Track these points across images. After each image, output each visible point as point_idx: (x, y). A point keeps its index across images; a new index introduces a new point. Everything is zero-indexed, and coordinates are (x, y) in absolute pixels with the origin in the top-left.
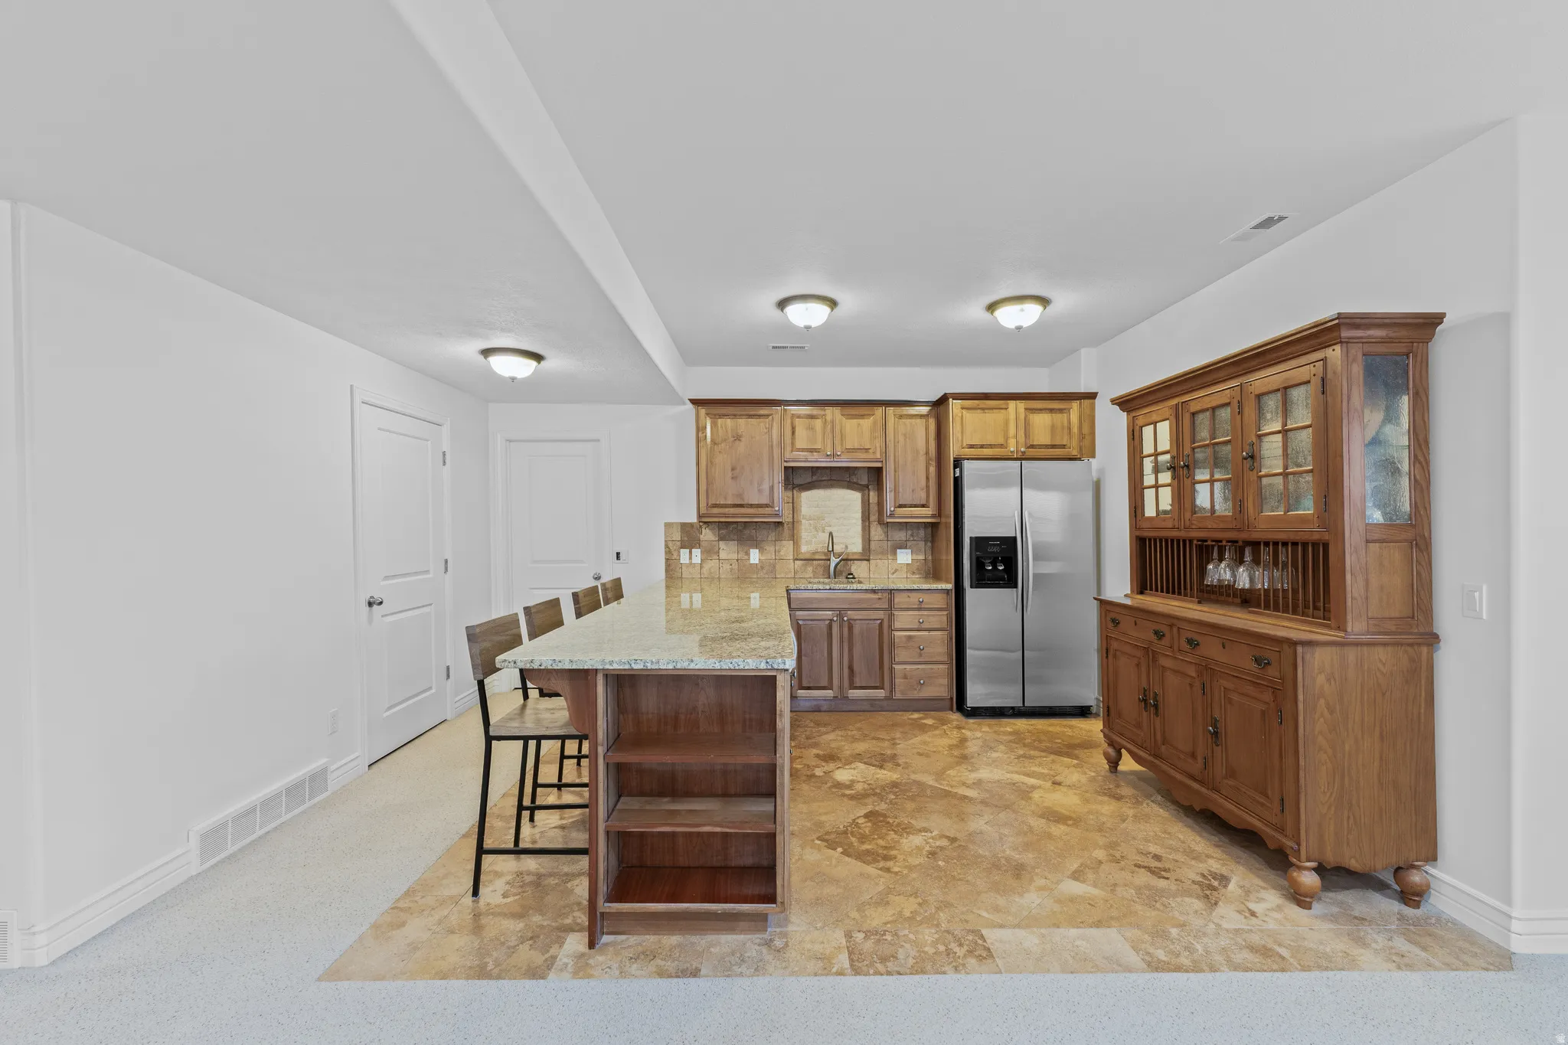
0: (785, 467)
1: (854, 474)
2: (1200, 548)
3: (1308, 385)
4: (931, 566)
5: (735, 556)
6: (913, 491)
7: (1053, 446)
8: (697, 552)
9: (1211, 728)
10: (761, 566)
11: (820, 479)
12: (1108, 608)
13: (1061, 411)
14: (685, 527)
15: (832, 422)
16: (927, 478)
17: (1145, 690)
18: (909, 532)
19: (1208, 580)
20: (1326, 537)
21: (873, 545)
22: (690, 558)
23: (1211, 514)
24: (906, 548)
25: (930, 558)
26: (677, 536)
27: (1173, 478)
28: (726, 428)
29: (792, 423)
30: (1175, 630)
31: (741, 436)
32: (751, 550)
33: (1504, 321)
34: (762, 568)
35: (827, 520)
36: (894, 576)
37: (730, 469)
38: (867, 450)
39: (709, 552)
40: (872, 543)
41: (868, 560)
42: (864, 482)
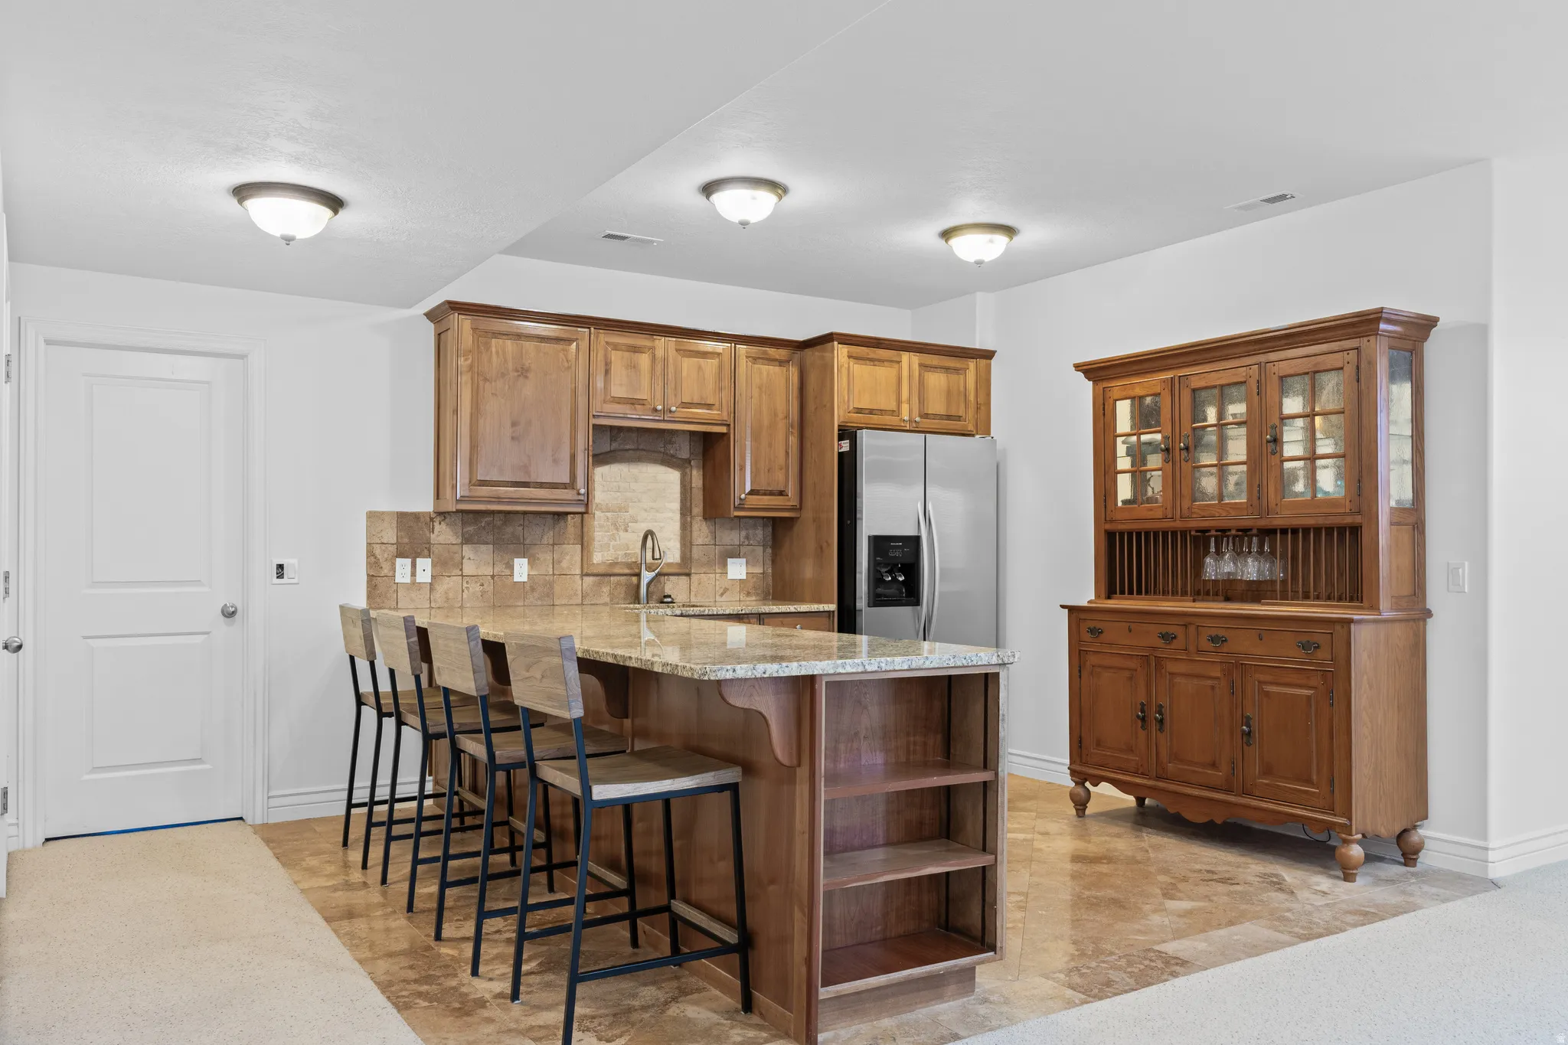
0: (594, 425)
1: (671, 442)
2: (1195, 539)
3: (1341, 371)
4: (770, 582)
5: (489, 571)
6: (769, 471)
7: (949, 417)
8: (425, 564)
9: (1244, 727)
10: (531, 586)
11: (622, 447)
12: (1083, 616)
13: (957, 370)
14: (407, 521)
15: (665, 360)
16: (787, 453)
17: (1142, 704)
18: (743, 533)
19: (1205, 575)
20: (1358, 519)
21: (696, 553)
22: (413, 574)
23: (1219, 502)
24: (738, 556)
25: (770, 571)
26: (390, 535)
27: (1166, 461)
28: (504, 353)
29: (606, 356)
30: (1192, 629)
31: (528, 370)
32: (515, 559)
33: (1482, 332)
34: (533, 589)
35: (631, 511)
36: (724, 598)
37: (509, 424)
38: (709, 406)
39: (444, 565)
40: (695, 549)
41: (688, 575)
42: (684, 454)
